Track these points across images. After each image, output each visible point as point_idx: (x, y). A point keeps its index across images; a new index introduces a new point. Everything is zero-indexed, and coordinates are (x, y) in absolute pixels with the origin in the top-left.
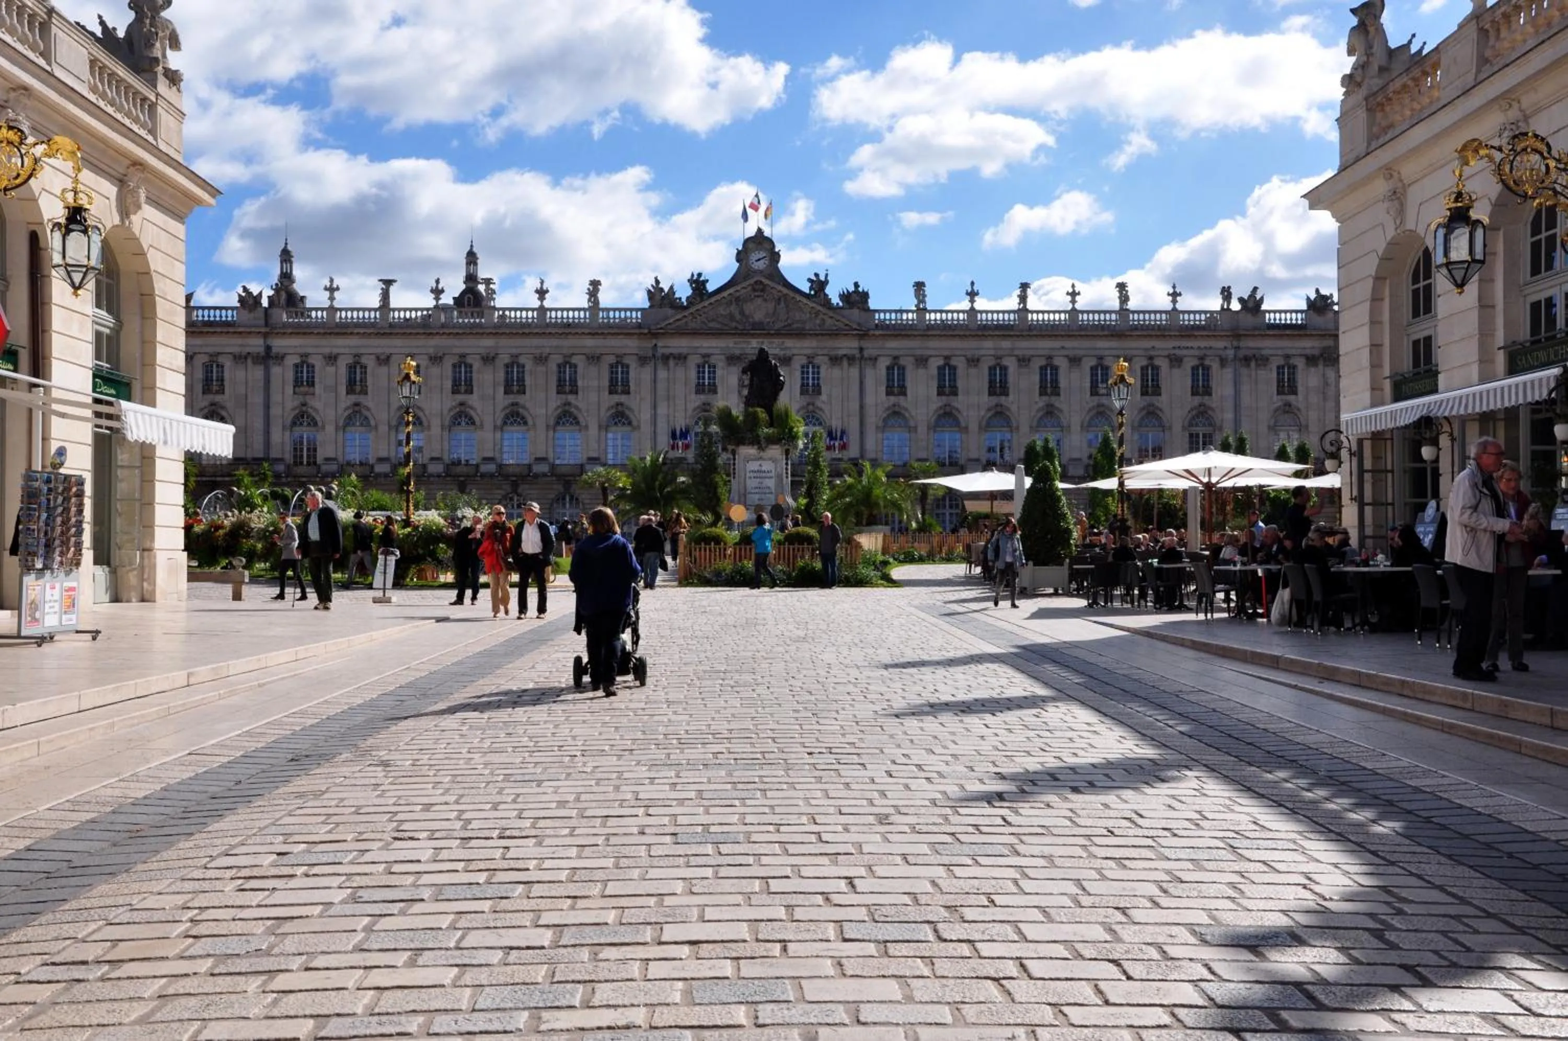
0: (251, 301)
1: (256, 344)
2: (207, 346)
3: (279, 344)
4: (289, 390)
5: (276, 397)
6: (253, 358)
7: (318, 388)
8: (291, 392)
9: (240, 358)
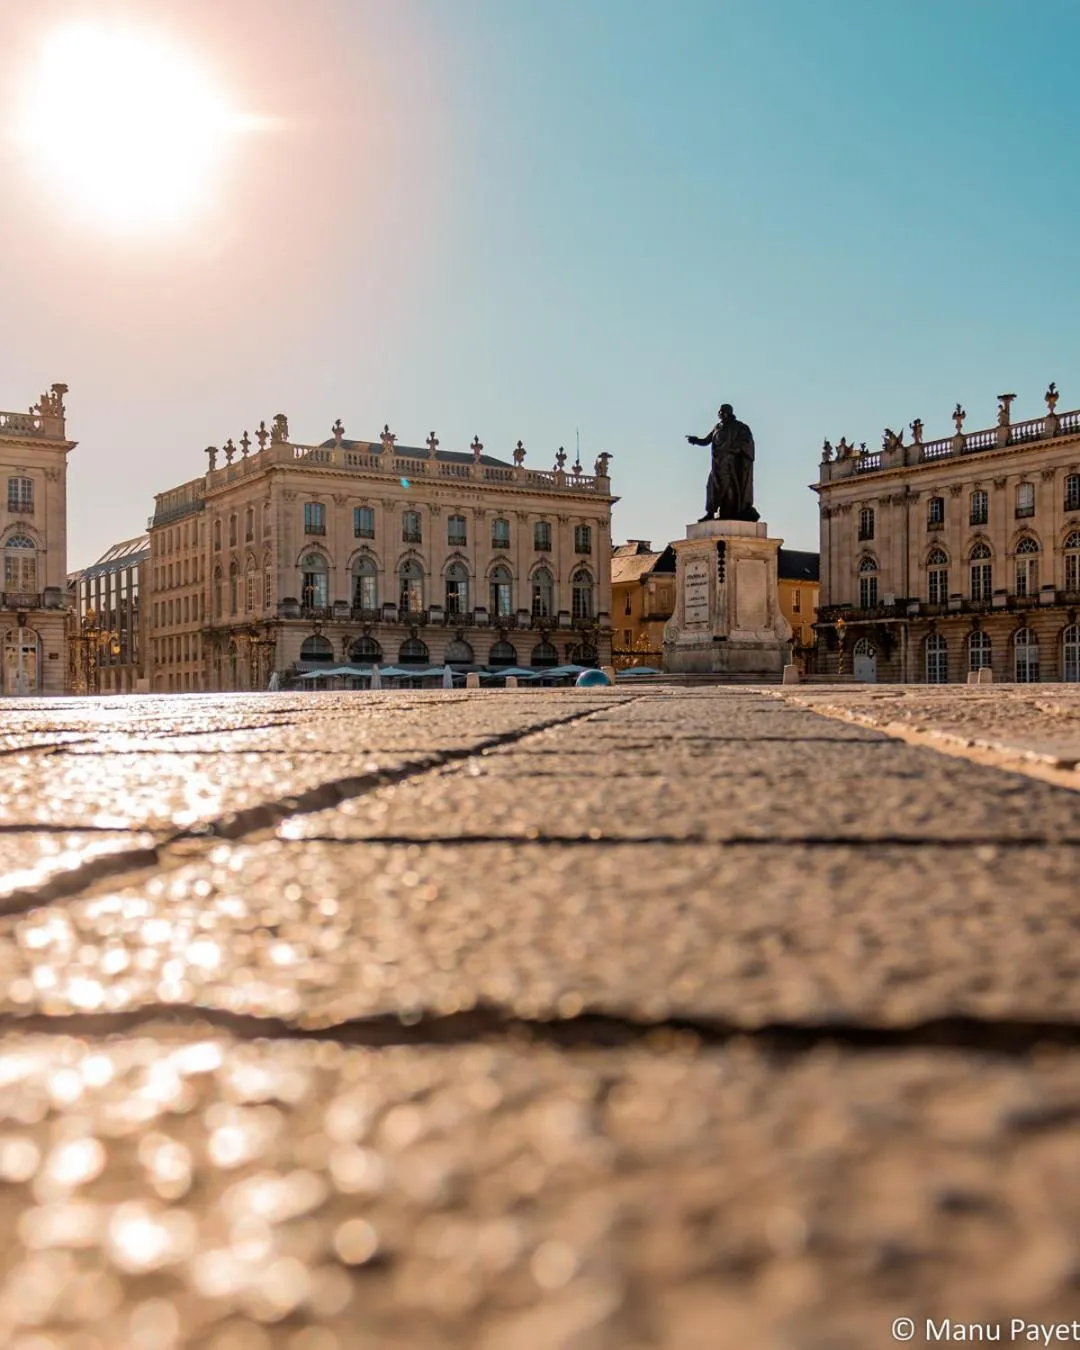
0: (893, 442)
1: (895, 486)
2: (860, 493)
3: (917, 482)
4: (924, 528)
5: (913, 537)
6: (894, 500)
7: (947, 524)
8: (926, 530)
9: (884, 502)
